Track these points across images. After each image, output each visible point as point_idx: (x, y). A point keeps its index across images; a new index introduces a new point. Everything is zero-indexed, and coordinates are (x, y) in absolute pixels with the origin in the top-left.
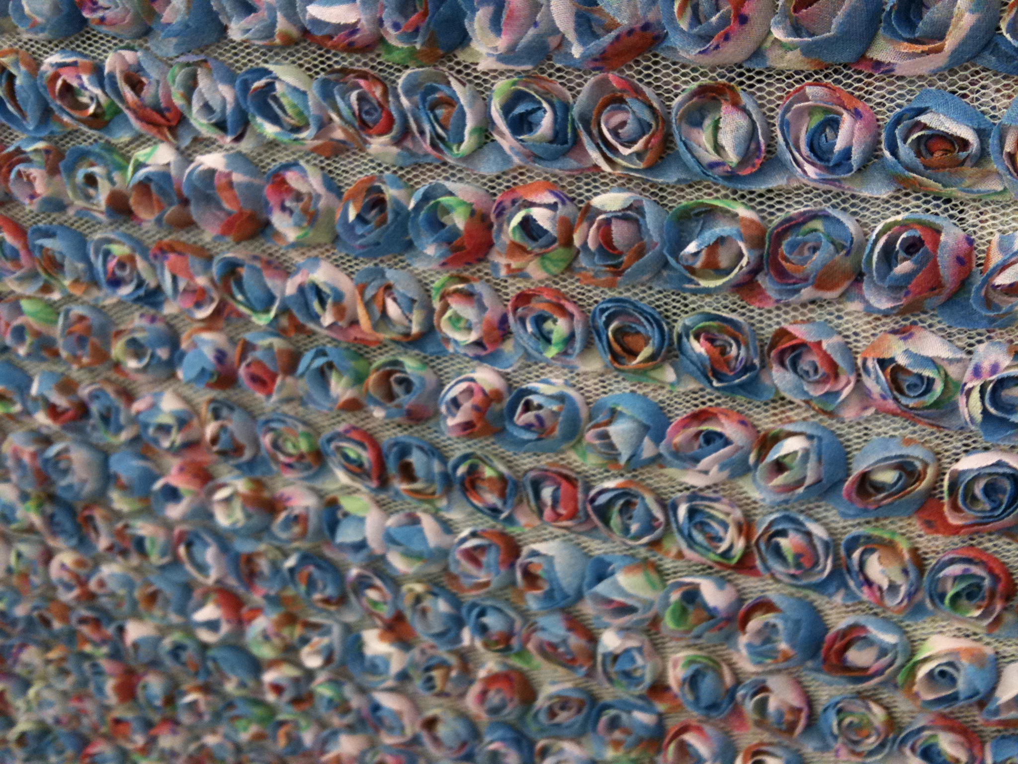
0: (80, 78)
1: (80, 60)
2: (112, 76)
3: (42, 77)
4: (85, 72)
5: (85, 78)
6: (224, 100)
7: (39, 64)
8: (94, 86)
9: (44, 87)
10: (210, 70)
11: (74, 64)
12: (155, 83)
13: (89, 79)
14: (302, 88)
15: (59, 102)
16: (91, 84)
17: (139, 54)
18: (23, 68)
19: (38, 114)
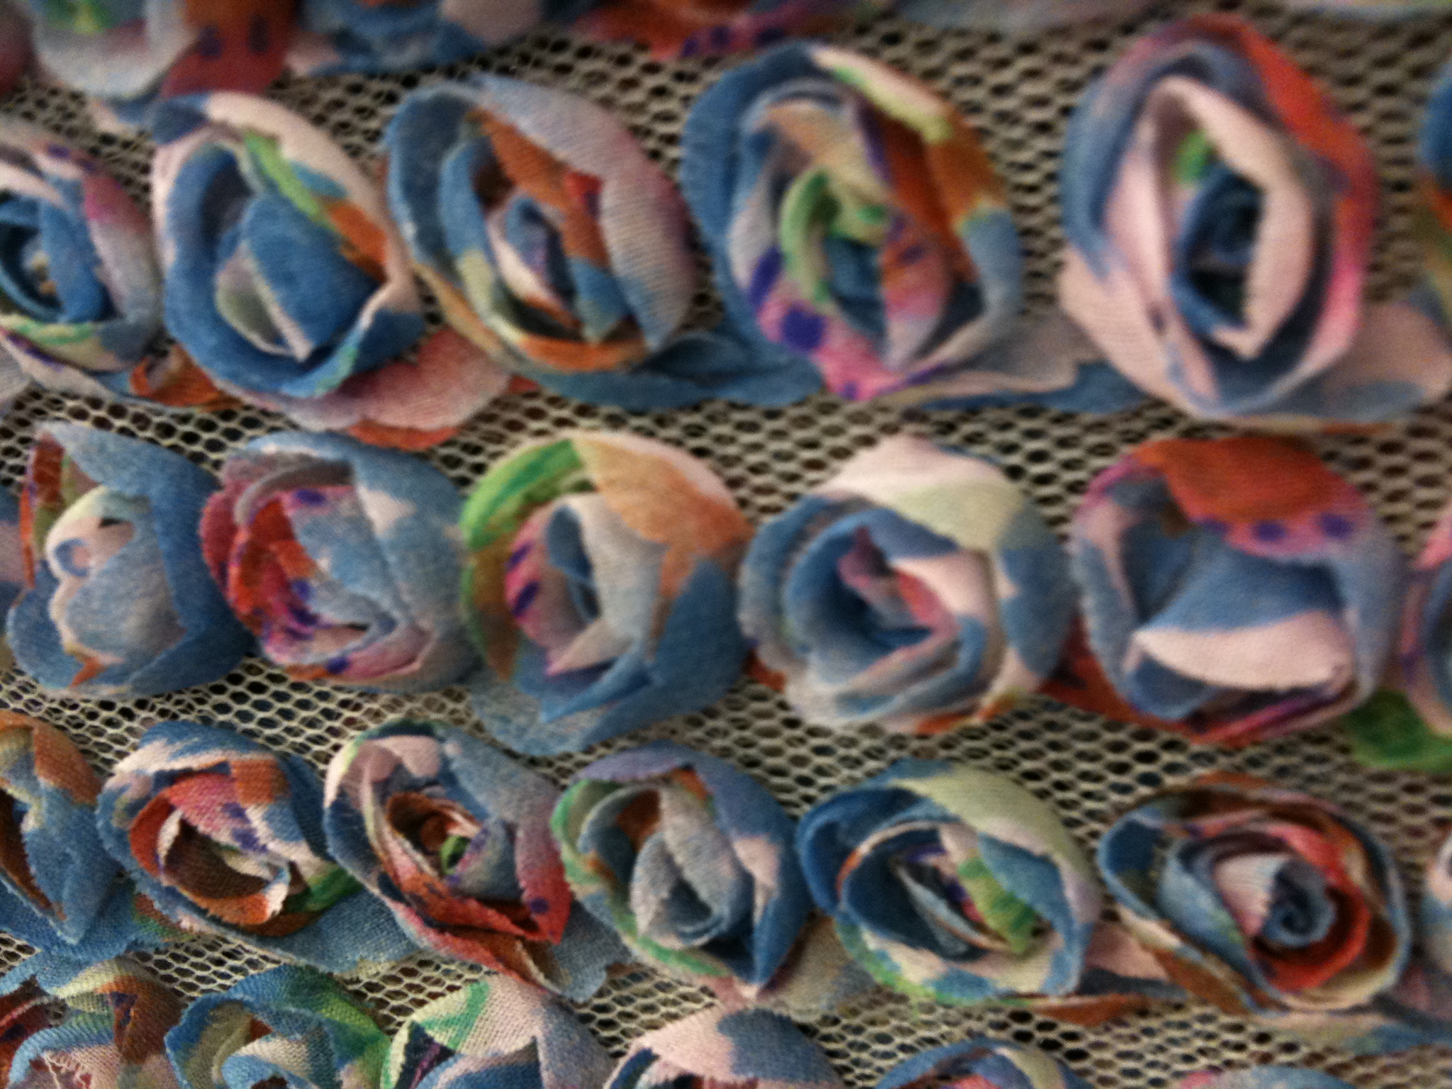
0: (239, 813)
1: (234, 757)
2: (346, 808)
3: (109, 807)
4: (253, 796)
5: (256, 816)
6: (746, 882)
7: (102, 770)
8: (289, 838)
9: (120, 836)
10: (706, 798)
11: (220, 770)
12: (500, 833)
13: (268, 818)
14: (1038, 848)
15: (165, 881)
16: (280, 834)
17: (450, 749)
18: (45, 782)
19: (93, 901)
